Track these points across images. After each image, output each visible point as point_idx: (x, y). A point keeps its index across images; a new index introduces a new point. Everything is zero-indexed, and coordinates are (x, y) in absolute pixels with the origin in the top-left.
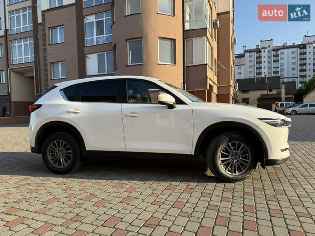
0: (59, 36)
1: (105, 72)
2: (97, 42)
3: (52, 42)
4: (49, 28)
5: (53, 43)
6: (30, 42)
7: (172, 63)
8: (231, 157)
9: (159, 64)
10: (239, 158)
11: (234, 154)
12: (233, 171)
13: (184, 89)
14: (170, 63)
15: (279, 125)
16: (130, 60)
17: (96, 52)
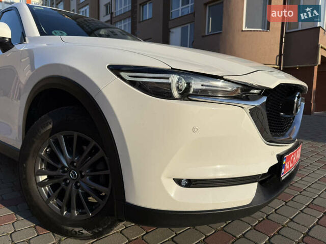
0: (148, 12)
2: (182, 13)
3: (142, 18)
4: (140, 5)
5: (144, 20)
7: (264, 28)
8: (64, 172)
9: (242, 31)
10: (83, 177)
11: (72, 163)
12: (65, 208)
13: (280, 64)
14: (262, 29)
15: (176, 94)
16: (209, 28)
17: (180, 26)
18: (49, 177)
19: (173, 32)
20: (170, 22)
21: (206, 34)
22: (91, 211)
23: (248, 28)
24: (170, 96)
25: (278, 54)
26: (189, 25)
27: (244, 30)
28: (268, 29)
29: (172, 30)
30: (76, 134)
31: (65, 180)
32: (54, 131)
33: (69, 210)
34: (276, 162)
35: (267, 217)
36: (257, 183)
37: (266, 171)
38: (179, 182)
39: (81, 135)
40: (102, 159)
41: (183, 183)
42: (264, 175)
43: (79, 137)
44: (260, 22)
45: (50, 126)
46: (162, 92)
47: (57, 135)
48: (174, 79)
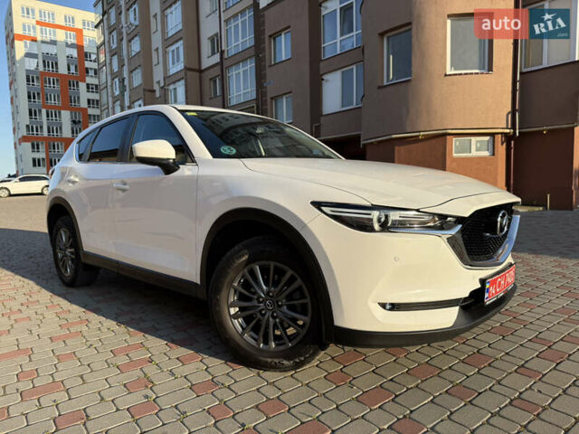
0: (283, 49)
1: (352, 104)
2: (342, 47)
3: (275, 59)
4: (270, 36)
5: (277, 61)
6: (250, 66)
7: (484, 68)
8: (259, 302)
9: (446, 75)
10: (280, 306)
11: (267, 294)
12: (261, 340)
13: (513, 127)
14: (480, 69)
15: (377, 226)
16: (389, 75)
17: (339, 69)
18: (242, 309)
19: (327, 81)
20: (322, 64)
21: (385, 83)
22: (290, 341)
23: (455, 69)
24: (372, 230)
25: (510, 109)
26: (354, 67)
27: (448, 73)
28: (490, 69)
29: (325, 77)
30: (272, 264)
31: (260, 311)
32: (249, 262)
33: (266, 342)
34: (479, 286)
35: (478, 352)
36: (457, 308)
37: (467, 295)
38: (383, 306)
39: (279, 265)
40: (300, 288)
41: (388, 307)
42: (466, 298)
43: (276, 268)
44: (476, 59)
45: (247, 257)
46: (365, 226)
47: (253, 265)
48: (375, 214)
